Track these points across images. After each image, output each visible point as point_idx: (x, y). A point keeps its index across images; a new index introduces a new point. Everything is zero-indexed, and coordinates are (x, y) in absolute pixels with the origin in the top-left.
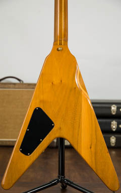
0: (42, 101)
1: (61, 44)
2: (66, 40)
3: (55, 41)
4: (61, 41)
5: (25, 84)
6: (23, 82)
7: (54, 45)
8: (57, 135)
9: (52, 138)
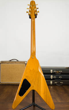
0: (27, 76)
1: (33, 56)
2: (35, 55)
3: (31, 54)
4: (33, 55)
7: (31, 56)
8: (32, 89)
9: (30, 90)
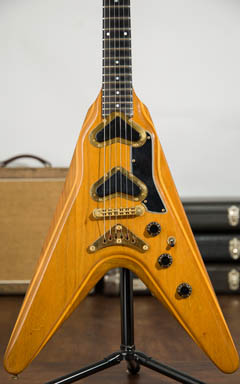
5: (56, 169)
6: (50, 164)
